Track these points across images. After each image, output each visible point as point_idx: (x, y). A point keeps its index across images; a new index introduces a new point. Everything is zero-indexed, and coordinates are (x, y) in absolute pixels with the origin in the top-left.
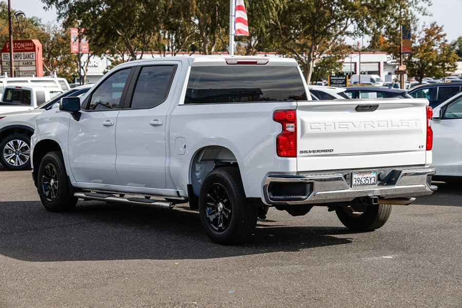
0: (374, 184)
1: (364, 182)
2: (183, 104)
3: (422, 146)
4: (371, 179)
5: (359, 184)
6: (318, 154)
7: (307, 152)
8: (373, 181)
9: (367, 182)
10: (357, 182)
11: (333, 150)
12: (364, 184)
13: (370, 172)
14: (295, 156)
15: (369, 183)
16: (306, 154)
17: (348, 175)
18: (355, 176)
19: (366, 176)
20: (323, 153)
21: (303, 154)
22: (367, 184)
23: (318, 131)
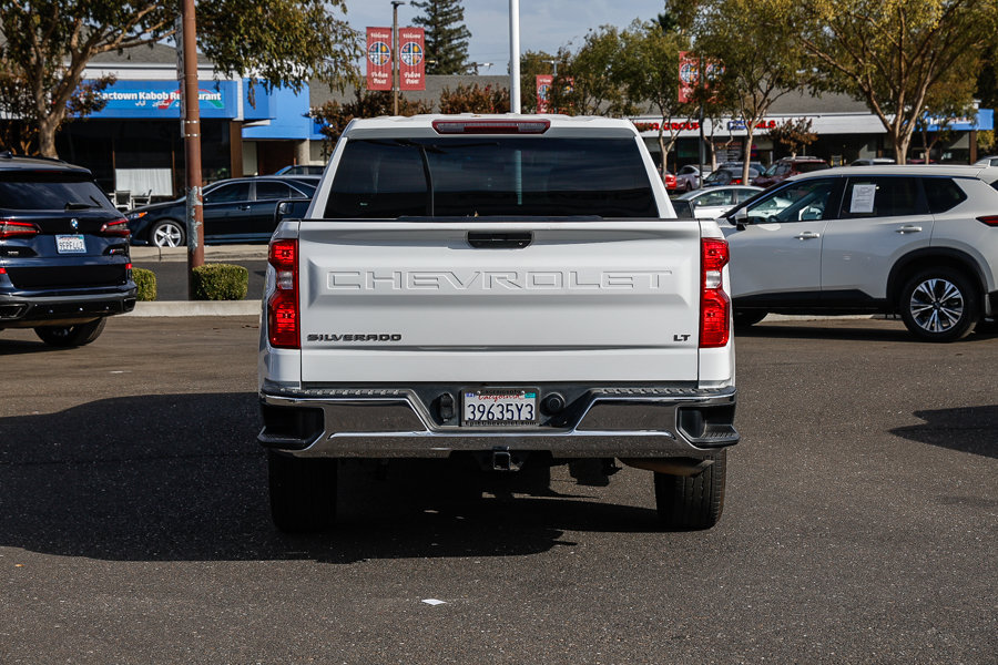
0: (528, 421)
1: (498, 416)
2: (322, 218)
3: (686, 337)
4: (519, 410)
5: (484, 418)
6: (359, 343)
7: (327, 339)
8: (525, 415)
9: (508, 416)
10: (478, 415)
11: (399, 337)
12: (500, 421)
13: (518, 393)
14: (297, 346)
15: (516, 418)
16: (323, 343)
17: (443, 399)
18: (470, 400)
19: (504, 400)
20: (371, 342)
21: (317, 343)
22: (510, 421)
23: (353, 290)
